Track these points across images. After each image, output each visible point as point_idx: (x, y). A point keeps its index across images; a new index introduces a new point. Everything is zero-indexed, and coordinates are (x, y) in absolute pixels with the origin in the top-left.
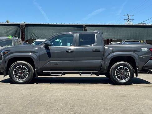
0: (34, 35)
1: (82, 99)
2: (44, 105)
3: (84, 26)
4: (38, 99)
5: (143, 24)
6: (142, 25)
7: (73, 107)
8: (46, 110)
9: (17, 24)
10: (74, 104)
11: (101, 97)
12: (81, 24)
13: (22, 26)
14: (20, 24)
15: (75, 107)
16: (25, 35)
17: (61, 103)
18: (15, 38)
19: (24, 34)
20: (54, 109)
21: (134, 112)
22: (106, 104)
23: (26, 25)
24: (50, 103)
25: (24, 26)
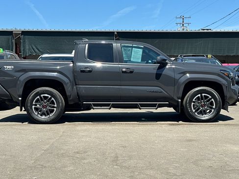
0: (37, 49)
1: (127, 145)
2: (68, 156)
3: (116, 33)
4: (56, 147)
5: (208, 30)
6: (205, 31)
7: (116, 159)
8: (73, 163)
9: (7, 30)
10: (116, 154)
11: (156, 142)
12: (111, 30)
13: (17, 34)
14: (12, 32)
15: (119, 159)
16: (22, 49)
17: (95, 152)
18: (8, 52)
19: (20, 47)
20: (85, 161)
21: (214, 164)
22: (167, 153)
23: (22, 32)
24: (78, 153)
25: (19, 34)
